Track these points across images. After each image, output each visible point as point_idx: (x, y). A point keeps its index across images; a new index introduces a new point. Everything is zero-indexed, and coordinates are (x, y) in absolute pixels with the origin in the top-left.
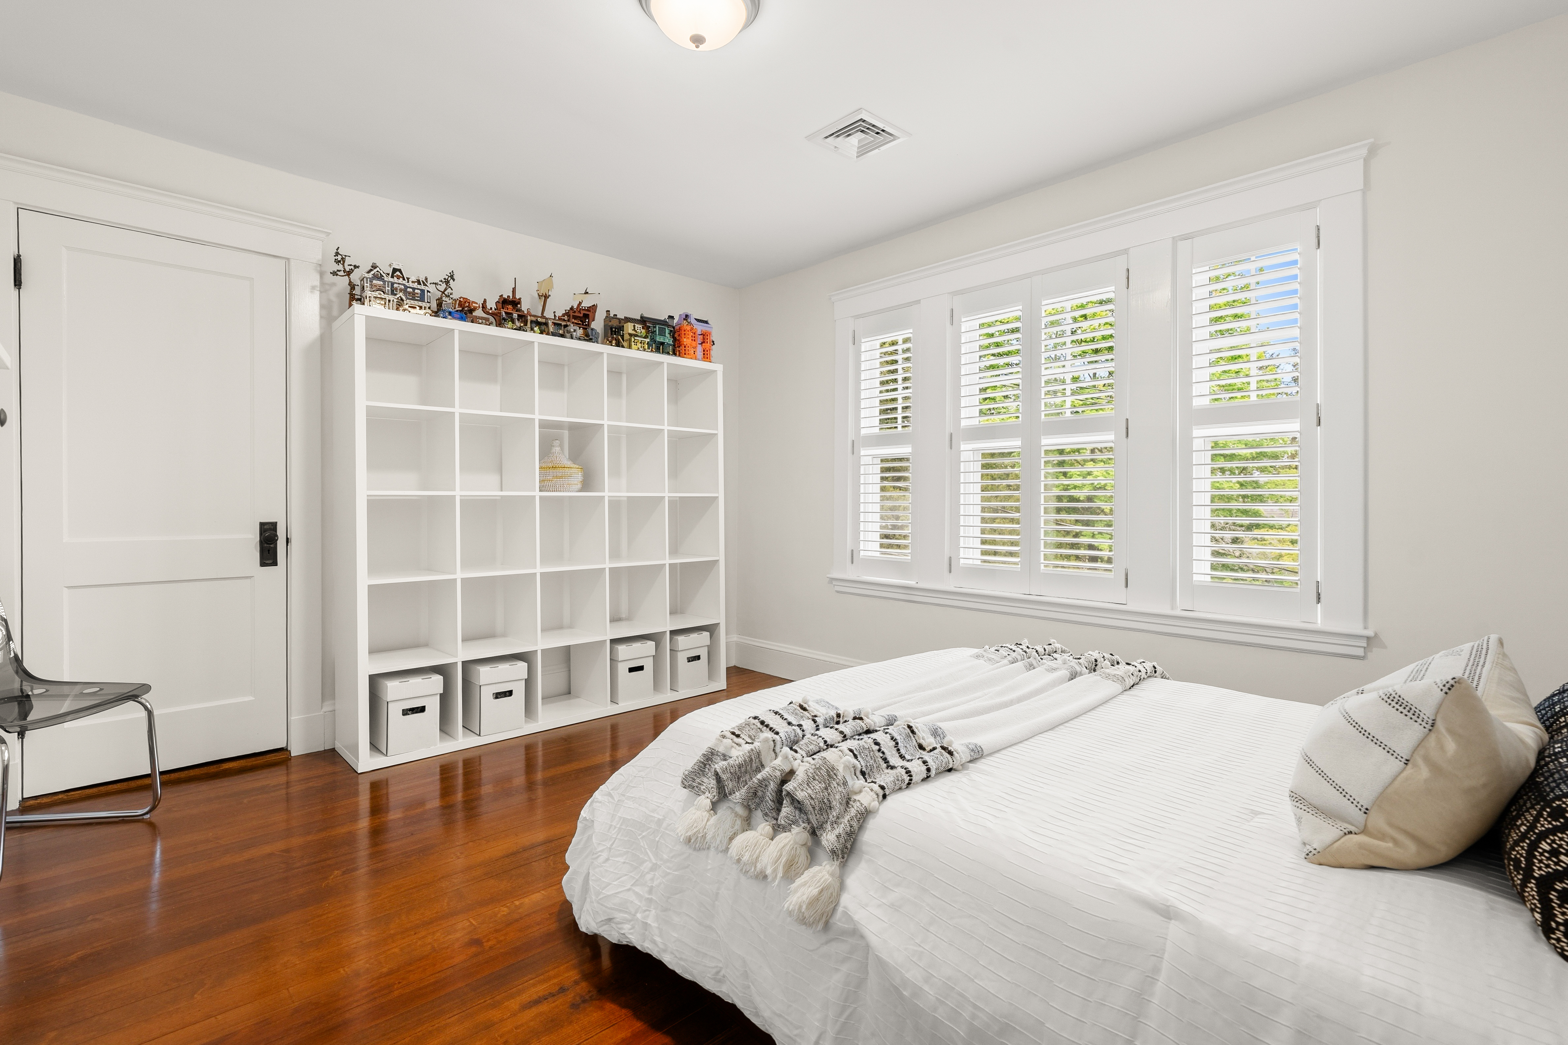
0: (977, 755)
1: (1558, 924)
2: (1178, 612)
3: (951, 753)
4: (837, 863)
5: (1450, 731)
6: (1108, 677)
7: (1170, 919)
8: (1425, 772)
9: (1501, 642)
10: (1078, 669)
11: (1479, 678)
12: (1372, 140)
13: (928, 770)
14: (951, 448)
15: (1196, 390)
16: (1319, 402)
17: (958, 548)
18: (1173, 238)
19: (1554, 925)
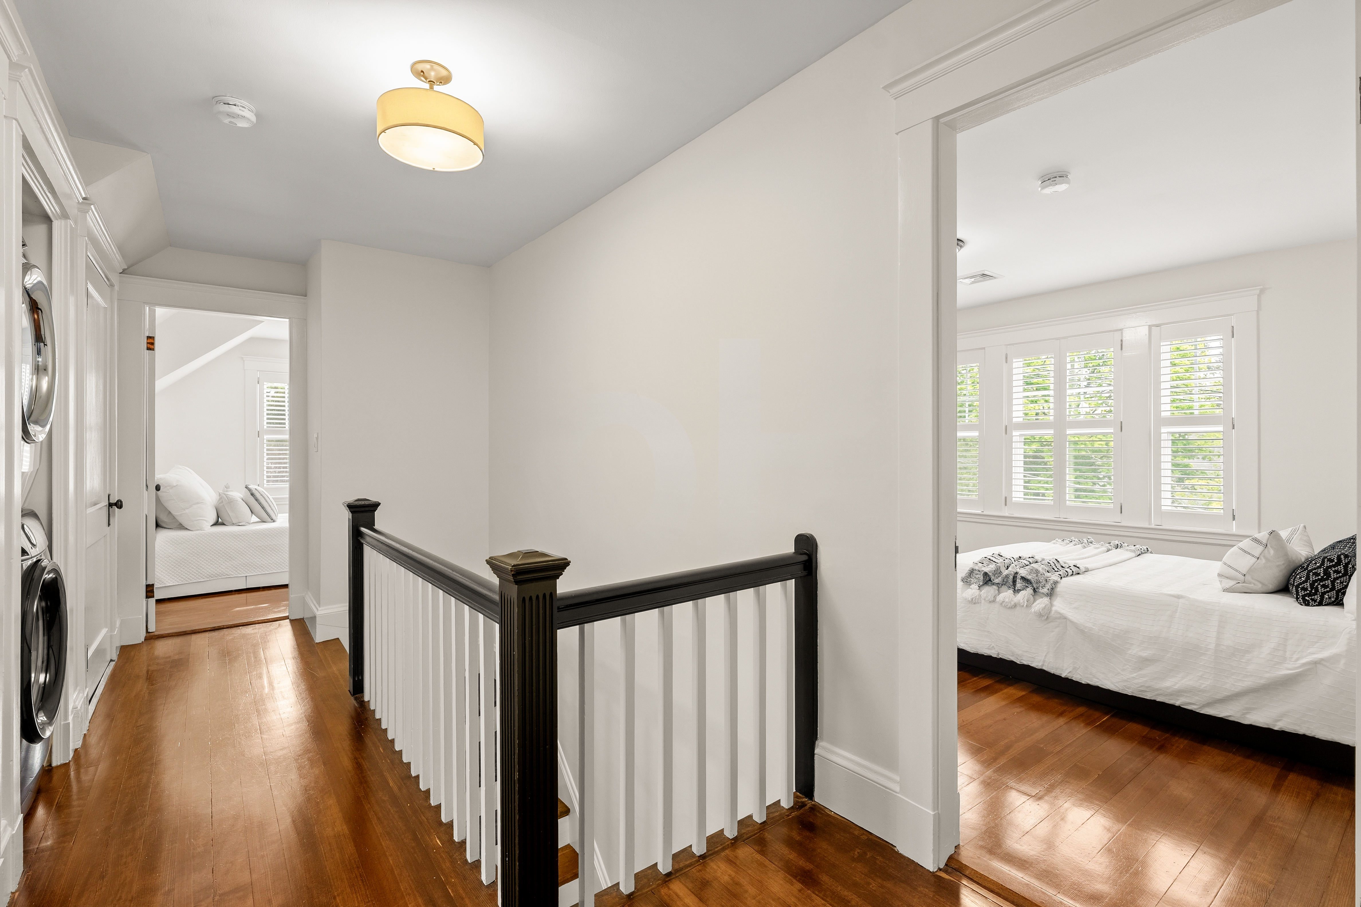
0: (1087, 571)
1: (1300, 596)
2: (1153, 526)
3: (1078, 568)
4: (1049, 598)
5: (1271, 547)
6: (1127, 550)
7: (1180, 599)
8: (1264, 561)
9: (1305, 527)
10: (1110, 548)
11: (1293, 538)
12: (1262, 287)
13: (1073, 572)
14: (1006, 434)
15: (1163, 407)
16: (1233, 417)
17: (1011, 491)
18: (1149, 326)
19: (1299, 597)
